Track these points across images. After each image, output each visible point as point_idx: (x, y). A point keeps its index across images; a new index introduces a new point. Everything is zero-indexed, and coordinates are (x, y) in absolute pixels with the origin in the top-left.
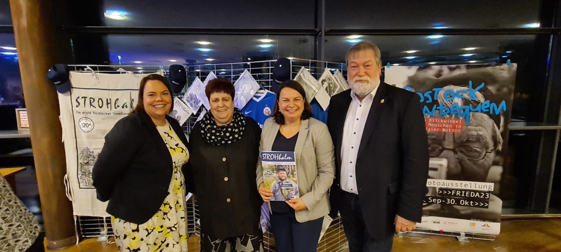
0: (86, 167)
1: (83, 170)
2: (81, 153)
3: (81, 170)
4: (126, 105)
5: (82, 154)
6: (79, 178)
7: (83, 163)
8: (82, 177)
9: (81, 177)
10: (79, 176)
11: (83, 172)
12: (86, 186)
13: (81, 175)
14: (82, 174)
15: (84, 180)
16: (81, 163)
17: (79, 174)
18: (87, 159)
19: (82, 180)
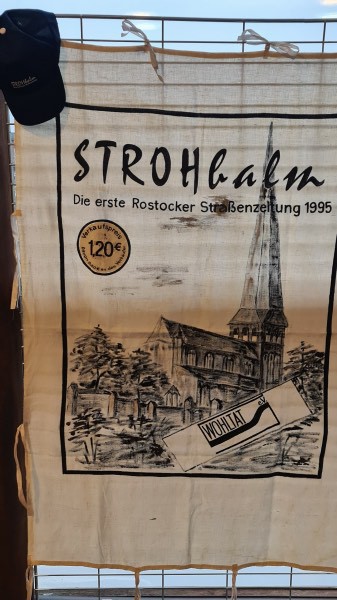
0: (89, 398)
1: (81, 410)
2: (77, 349)
3: (74, 410)
4: (251, 175)
5: (80, 352)
6: (68, 436)
7: (82, 384)
8: (76, 434)
9: (73, 433)
10: (68, 429)
11: (80, 417)
12: (87, 465)
13: (72, 425)
14: (76, 424)
15: (81, 442)
16: (74, 386)
17: (68, 424)
18: (95, 371)
19: (75, 445)
